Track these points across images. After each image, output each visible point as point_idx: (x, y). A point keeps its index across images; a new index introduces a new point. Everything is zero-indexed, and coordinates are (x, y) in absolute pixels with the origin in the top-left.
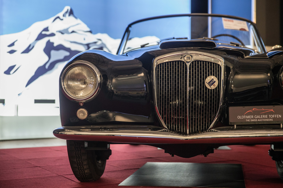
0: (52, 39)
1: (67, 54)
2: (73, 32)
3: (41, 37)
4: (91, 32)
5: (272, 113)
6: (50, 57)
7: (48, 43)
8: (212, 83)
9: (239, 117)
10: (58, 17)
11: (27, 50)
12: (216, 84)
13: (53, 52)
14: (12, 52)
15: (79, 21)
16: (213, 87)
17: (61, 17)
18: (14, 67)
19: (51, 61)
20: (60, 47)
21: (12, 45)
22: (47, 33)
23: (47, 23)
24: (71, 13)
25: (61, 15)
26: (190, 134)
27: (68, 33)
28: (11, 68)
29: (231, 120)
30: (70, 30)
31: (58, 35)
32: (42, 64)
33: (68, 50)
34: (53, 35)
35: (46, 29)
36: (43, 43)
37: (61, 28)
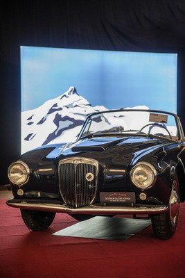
0: (60, 112)
1: (72, 123)
2: (76, 106)
3: (51, 111)
4: (90, 105)
5: (125, 197)
6: (58, 126)
7: (57, 115)
8: (90, 177)
9: (106, 199)
10: (65, 96)
11: (41, 122)
12: (93, 178)
13: (60, 122)
14: (30, 124)
15: (81, 97)
16: (90, 180)
17: (67, 95)
18: (32, 134)
19: (59, 129)
20: (66, 118)
21: (30, 118)
22: (57, 108)
23: (56, 100)
24: (75, 91)
25: (66, 94)
26: (78, 207)
27: (72, 107)
28: (30, 135)
29: (101, 200)
30: (74, 105)
31: (65, 109)
32: (52, 132)
33: (72, 120)
34: (60, 109)
35: (56, 105)
36: (53, 115)
37: (67, 104)
